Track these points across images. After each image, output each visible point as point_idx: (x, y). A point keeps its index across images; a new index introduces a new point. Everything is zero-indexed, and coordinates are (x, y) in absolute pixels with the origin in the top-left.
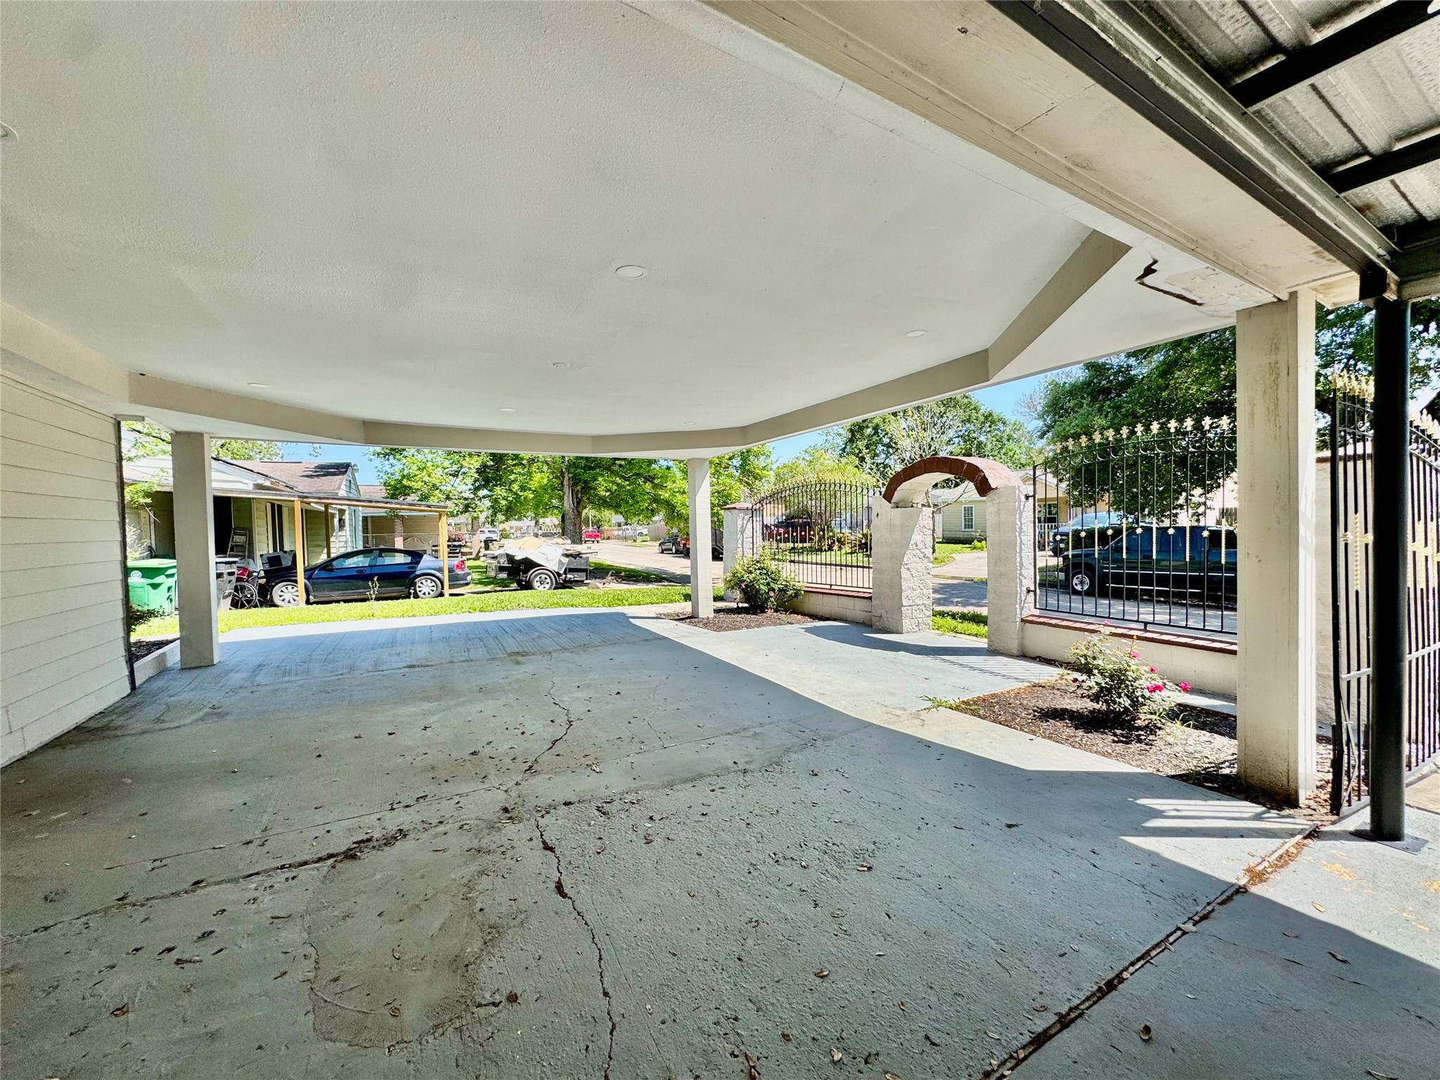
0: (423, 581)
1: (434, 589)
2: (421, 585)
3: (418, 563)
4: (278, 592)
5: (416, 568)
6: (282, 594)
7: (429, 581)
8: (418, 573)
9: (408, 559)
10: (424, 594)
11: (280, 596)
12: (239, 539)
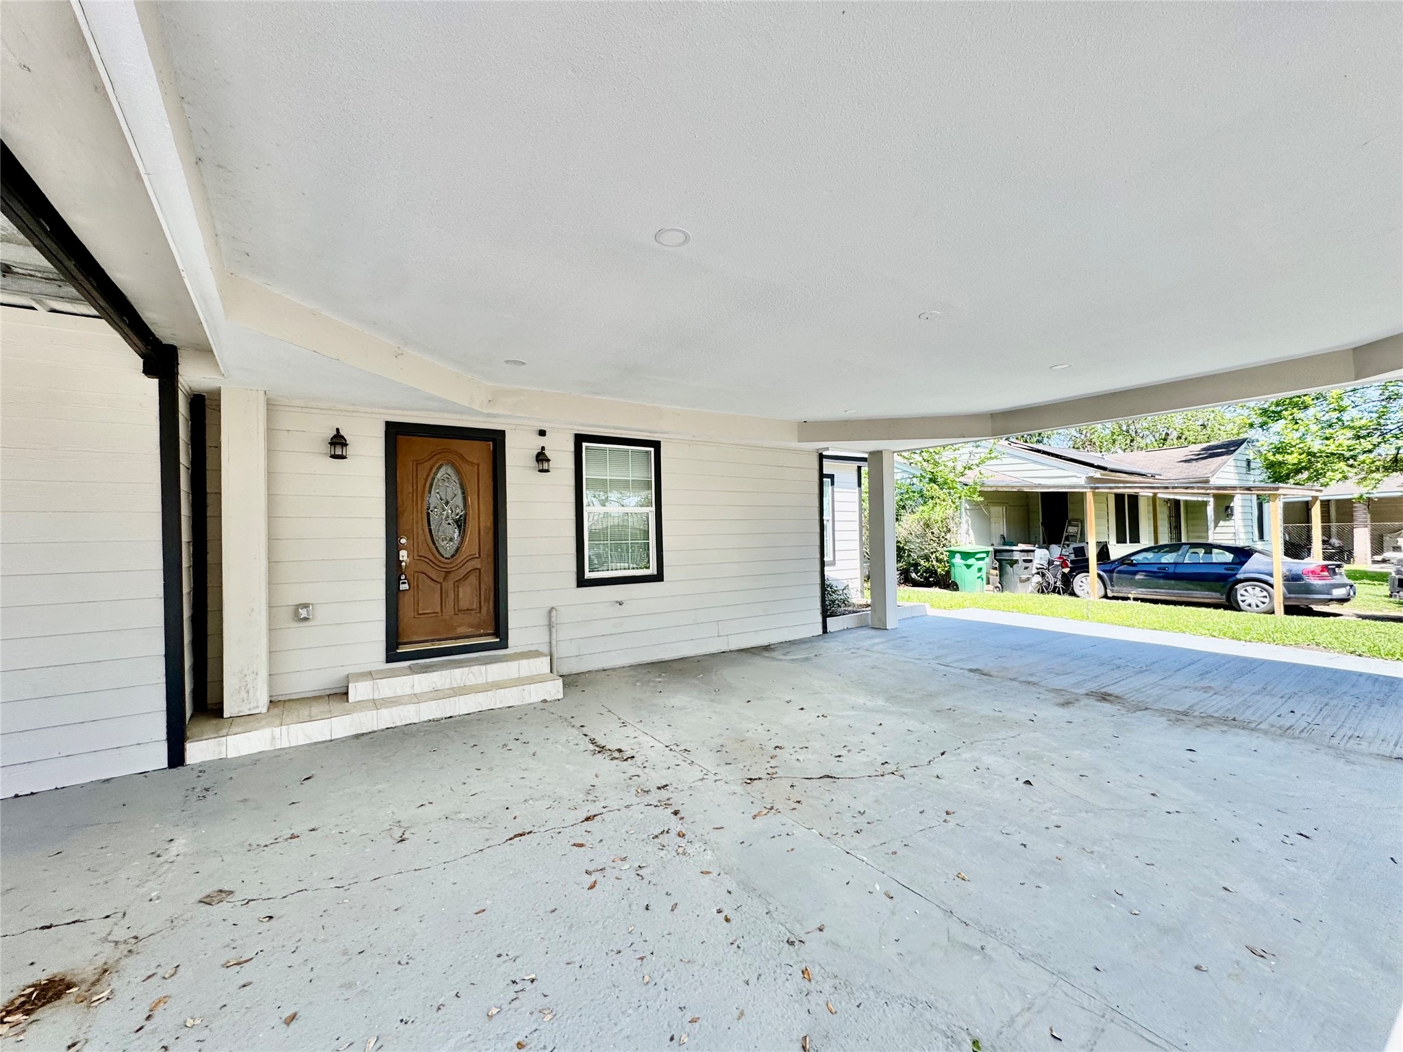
0: (1249, 589)
1: (1267, 600)
2: (1245, 593)
3: (1243, 563)
4: (1079, 581)
5: (1238, 569)
6: (1082, 584)
7: (1258, 589)
8: (1238, 576)
9: (1229, 557)
10: (1250, 605)
11: (1081, 586)
12: (1072, 530)
